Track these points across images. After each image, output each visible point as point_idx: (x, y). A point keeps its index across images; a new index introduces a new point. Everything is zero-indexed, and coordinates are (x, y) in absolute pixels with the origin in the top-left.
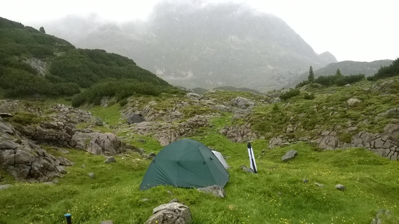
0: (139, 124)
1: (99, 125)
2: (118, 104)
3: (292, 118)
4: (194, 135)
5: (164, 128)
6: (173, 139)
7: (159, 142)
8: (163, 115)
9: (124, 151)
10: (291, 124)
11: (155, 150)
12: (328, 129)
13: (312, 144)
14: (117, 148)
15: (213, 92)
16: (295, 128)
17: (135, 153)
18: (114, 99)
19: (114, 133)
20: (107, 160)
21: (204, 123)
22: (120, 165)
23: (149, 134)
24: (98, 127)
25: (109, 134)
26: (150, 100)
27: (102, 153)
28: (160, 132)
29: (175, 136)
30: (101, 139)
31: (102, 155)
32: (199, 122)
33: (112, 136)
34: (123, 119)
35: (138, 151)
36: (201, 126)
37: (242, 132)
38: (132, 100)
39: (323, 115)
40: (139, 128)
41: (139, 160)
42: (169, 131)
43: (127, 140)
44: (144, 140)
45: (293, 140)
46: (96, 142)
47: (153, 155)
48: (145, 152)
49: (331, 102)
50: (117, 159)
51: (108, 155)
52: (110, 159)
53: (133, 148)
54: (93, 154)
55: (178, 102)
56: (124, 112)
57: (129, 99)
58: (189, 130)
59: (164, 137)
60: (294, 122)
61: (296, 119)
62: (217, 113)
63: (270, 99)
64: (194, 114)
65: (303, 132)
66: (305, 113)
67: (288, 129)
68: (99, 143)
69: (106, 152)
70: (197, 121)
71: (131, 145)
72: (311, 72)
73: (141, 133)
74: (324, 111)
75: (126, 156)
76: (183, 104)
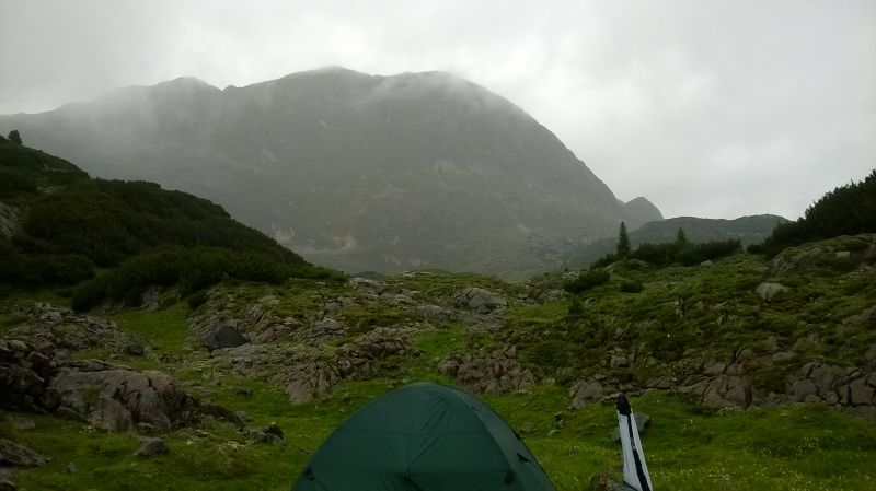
0: (234, 350)
1: (134, 352)
2: (185, 303)
3: (619, 331)
4: (376, 376)
5: (298, 360)
6: (321, 389)
7: (287, 396)
8: (295, 327)
9: (195, 422)
10: (620, 346)
11: (277, 415)
12: (719, 359)
13: (684, 398)
14: (174, 413)
15: (411, 276)
16: (632, 357)
17: (225, 426)
18: (174, 292)
19: (172, 372)
20: (143, 449)
21: (399, 345)
22: (182, 462)
23: (260, 374)
24: (132, 359)
25: (154, 373)
26: (263, 294)
27: (131, 427)
28: (289, 368)
29: (328, 379)
30: (131, 386)
31: (131, 432)
32: (388, 345)
33: (161, 377)
34: (194, 339)
35: (232, 419)
36: (394, 352)
37: (497, 367)
38: (218, 293)
39: (701, 323)
40: (236, 359)
41: (235, 446)
42: (313, 365)
43: (204, 391)
44: (248, 390)
45: (629, 386)
46: (118, 395)
47: (275, 431)
48: (250, 421)
49: (716, 293)
50: (173, 445)
51: (149, 432)
52: (153, 444)
53: (219, 413)
54: (105, 431)
55: (329, 297)
56: (198, 323)
57: (212, 292)
58: (364, 363)
59: (299, 383)
60: (627, 341)
61: (631, 335)
62: (426, 324)
63: (539, 294)
64: (370, 325)
65: (655, 366)
66: (652, 318)
67: (614, 358)
68: (125, 398)
69: (142, 424)
70: (382, 341)
71: (214, 404)
72: (623, 235)
73: (239, 372)
74: (700, 315)
75: (201, 436)
76: (341, 302)
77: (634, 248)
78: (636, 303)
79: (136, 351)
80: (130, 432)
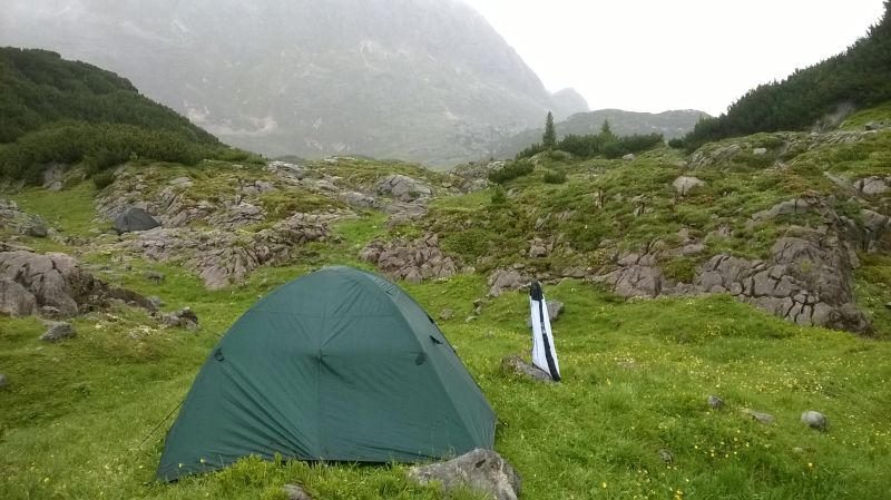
0: (145, 234)
1: (37, 234)
2: (91, 183)
3: (540, 221)
4: (294, 263)
5: (214, 245)
6: (238, 274)
7: (202, 281)
8: (210, 211)
9: (104, 305)
10: (540, 236)
11: (191, 300)
12: (633, 250)
13: (598, 286)
14: (80, 297)
15: (332, 161)
16: (550, 247)
17: (136, 310)
18: (78, 171)
19: (78, 255)
20: (48, 333)
21: (319, 232)
22: (91, 346)
23: (174, 259)
24: (35, 241)
25: (57, 255)
26: (175, 176)
27: (35, 310)
28: (204, 253)
29: (245, 264)
30: (34, 269)
31: (36, 315)
32: (308, 231)
33: (68, 261)
34: (101, 221)
35: (144, 303)
36: (313, 239)
37: (418, 255)
38: (126, 174)
39: (619, 215)
40: (147, 243)
41: (147, 330)
42: (229, 250)
43: (115, 276)
44: (161, 274)
45: (546, 275)
46: (19, 278)
47: (189, 315)
48: (163, 305)
49: (635, 186)
50: (81, 329)
51: (55, 316)
52: (59, 327)
53: (130, 297)
54: (8, 315)
55: (246, 181)
56: (105, 204)
57: (119, 171)
58: (282, 249)
59: (214, 268)
60: (546, 232)
61: (551, 225)
62: (348, 210)
63: (464, 183)
64: (290, 210)
65: (570, 256)
66: (572, 209)
67: (533, 248)
68: (28, 281)
69: (47, 308)
70: (302, 227)
71: (124, 288)
72: (550, 126)
73: (151, 256)
74: (618, 206)
75: (110, 320)
76: (259, 186)
77: (560, 138)
78: (557, 194)
79: (39, 233)
80: (33, 316)
